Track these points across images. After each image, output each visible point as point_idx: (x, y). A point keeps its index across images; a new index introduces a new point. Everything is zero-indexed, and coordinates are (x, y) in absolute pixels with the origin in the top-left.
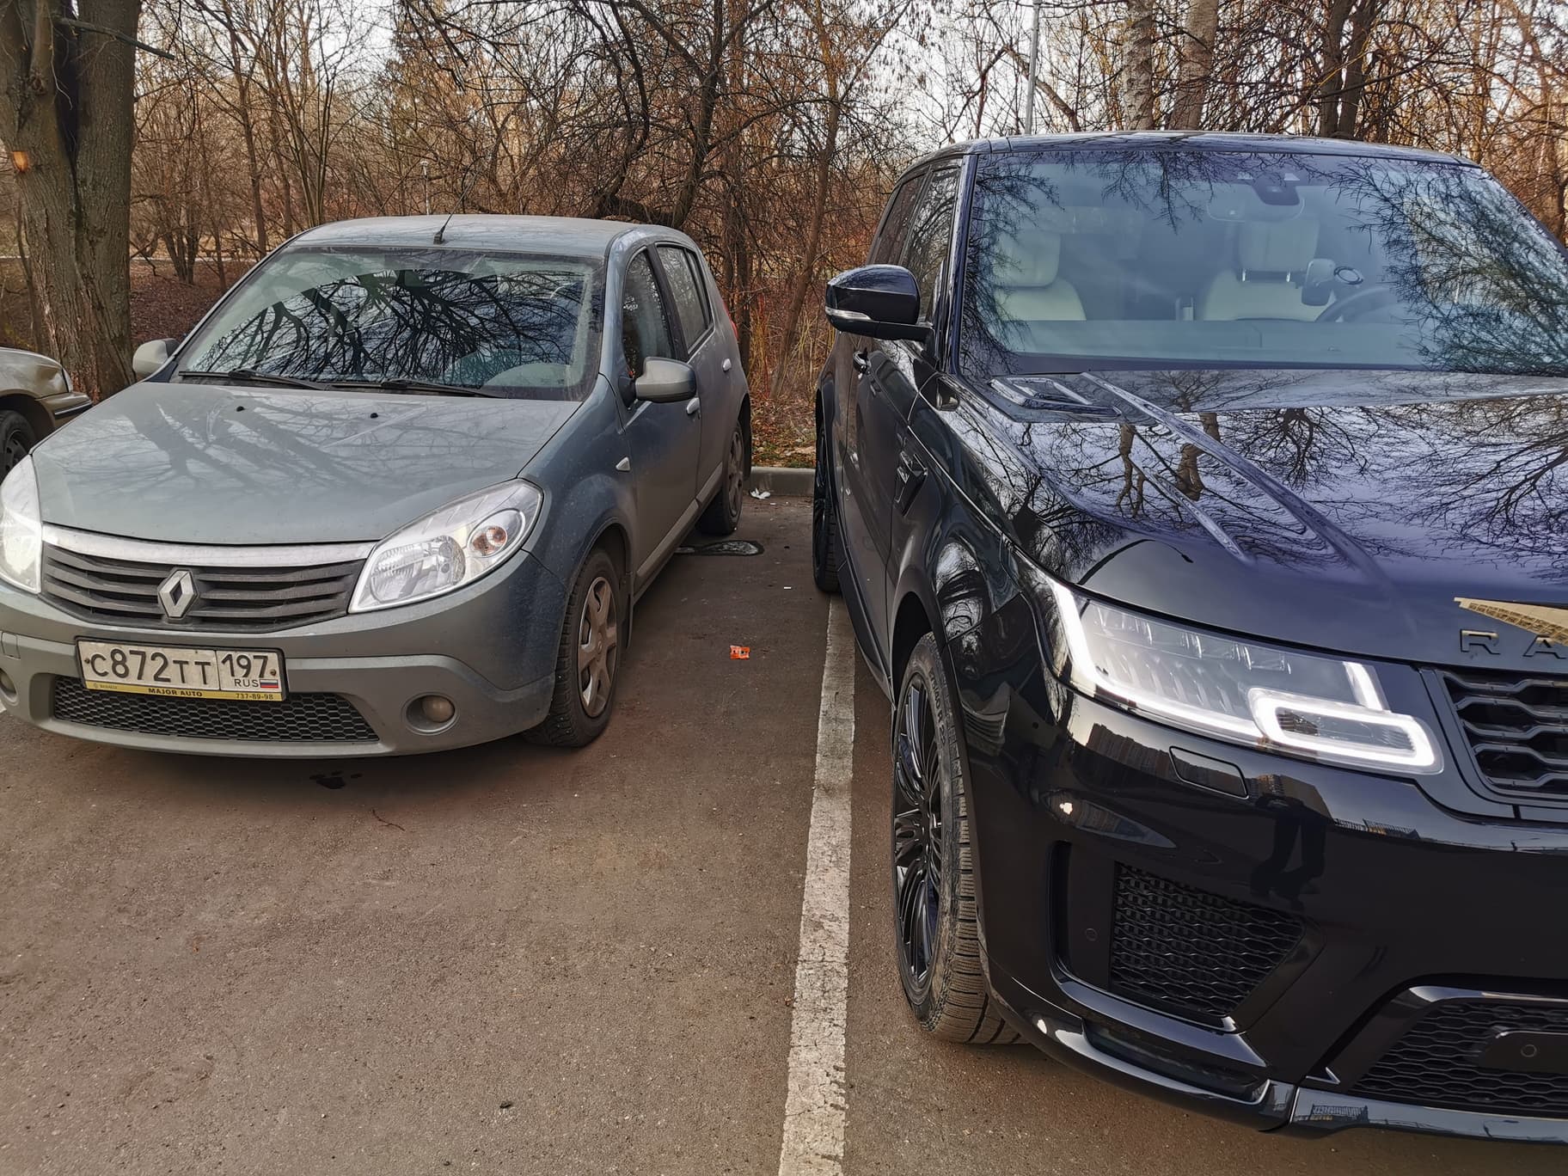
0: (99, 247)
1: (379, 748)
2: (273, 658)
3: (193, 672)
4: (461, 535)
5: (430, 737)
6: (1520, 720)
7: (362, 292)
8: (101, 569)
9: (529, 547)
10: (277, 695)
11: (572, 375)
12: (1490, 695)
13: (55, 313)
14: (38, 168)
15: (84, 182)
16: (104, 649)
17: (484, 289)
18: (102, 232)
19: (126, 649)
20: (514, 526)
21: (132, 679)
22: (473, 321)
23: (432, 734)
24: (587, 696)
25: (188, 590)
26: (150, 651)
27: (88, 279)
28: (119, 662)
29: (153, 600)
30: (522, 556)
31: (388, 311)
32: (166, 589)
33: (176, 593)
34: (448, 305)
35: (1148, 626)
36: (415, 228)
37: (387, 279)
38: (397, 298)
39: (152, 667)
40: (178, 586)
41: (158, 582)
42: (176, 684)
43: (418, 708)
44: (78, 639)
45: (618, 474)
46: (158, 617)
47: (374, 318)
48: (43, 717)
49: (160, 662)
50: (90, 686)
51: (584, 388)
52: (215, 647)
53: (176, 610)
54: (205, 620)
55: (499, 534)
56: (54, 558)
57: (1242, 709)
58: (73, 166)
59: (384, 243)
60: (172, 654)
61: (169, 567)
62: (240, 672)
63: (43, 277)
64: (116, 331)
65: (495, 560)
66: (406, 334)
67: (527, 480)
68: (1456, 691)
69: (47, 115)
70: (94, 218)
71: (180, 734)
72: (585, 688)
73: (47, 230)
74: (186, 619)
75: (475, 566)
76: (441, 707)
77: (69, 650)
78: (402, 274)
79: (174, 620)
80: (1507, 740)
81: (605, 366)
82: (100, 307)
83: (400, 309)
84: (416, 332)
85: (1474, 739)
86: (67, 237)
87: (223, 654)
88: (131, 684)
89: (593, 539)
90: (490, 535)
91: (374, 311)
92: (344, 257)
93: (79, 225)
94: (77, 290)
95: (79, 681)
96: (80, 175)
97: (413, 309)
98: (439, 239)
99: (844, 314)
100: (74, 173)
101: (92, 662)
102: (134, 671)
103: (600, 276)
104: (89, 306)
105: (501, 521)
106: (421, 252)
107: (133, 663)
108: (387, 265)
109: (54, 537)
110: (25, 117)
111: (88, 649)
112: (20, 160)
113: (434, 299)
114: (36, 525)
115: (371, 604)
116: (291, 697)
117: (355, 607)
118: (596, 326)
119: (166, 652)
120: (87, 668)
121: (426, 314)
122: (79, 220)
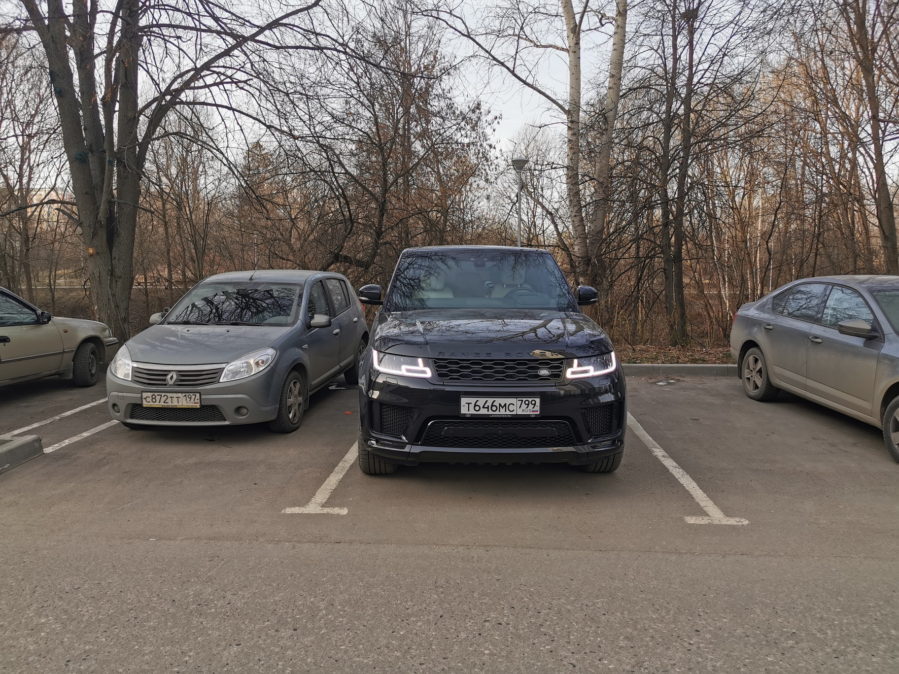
0: (118, 283)
1: (227, 423)
2: (198, 395)
3: (175, 400)
4: (252, 361)
5: (241, 419)
6: (446, 367)
7: (224, 297)
8: (150, 372)
9: (271, 365)
10: (198, 406)
11: (290, 319)
12: (442, 363)
13: (99, 309)
14: (98, 253)
15: (115, 258)
16: (150, 394)
17: (270, 294)
18: (120, 277)
19: (156, 394)
20: (268, 359)
21: (157, 403)
22: (264, 305)
23: (242, 419)
24: (291, 416)
25: (175, 377)
26: (163, 394)
27: (113, 295)
28: (154, 398)
29: (165, 380)
30: (269, 368)
31: (233, 303)
32: (169, 377)
33: (172, 378)
34: (254, 300)
35: (394, 357)
36: (243, 276)
37: (234, 293)
38: (236, 298)
39: (163, 399)
40: (172, 376)
41: (166, 375)
42: (170, 404)
43: (238, 410)
44: (142, 392)
45: (303, 349)
46: (166, 385)
47: (229, 306)
48: (127, 418)
49: (166, 397)
50: (144, 406)
51: (294, 323)
52: (182, 393)
53: (171, 382)
54: (179, 385)
55: (263, 362)
56: (135, 370)
57: (400, 370)
58: (111, 252)
59: (233, 281)
60: (169, 395)
61: (170, 371)
62: (188, 399)
63: (96, 295)
64: (123, 316)
65: (261, 369)
66: (239, 311)
67: (272, 347)
68: (436, 363)
69: (103, 234)
70: (118, 272)
71: (169, 420)
72: (290, 413)
73: (99, 277)
74: (174, 385)
75: (255, 370)
76: (245, 411)
77: (139, 395)
78: (238, 291)
79: (170, 385)
80: (444, 371)
81: (301, 316)
82: (118, 307)
83: (237, 302)
84: (243, 309)
85: (437, 371)
86: (106, 279)
87: (184, 394)
88: (157, 404)
89: (292, 366)
90: (260, 362)
91: (228, 303)
92: (218, 286)
93: (112, 275)
94: (109, 300)
95: (141, 405)
96: (113, 256)
97: (242, 301)
98: (251, 279)
99: (363, 298)
100: (111, 255)
101: (145, 399)
102: (158, 401)
103: (302, 289)
104: (113, 306)
105: (264, 358)
106: (247, 283)
107: (158, 398)
108: (234, 288)
109: (135, 365)
110: (94, 235)
111: (145, 395)
112: (91, 251)
113: (250, 298)
114: (130, 362)
115: (225, 380)
116: (202, 406)
117: (221, 381)
118: (299, 305)
119: (168, 394)
120: (144, 400)
121: (247, 303)
122: (112, 273)
